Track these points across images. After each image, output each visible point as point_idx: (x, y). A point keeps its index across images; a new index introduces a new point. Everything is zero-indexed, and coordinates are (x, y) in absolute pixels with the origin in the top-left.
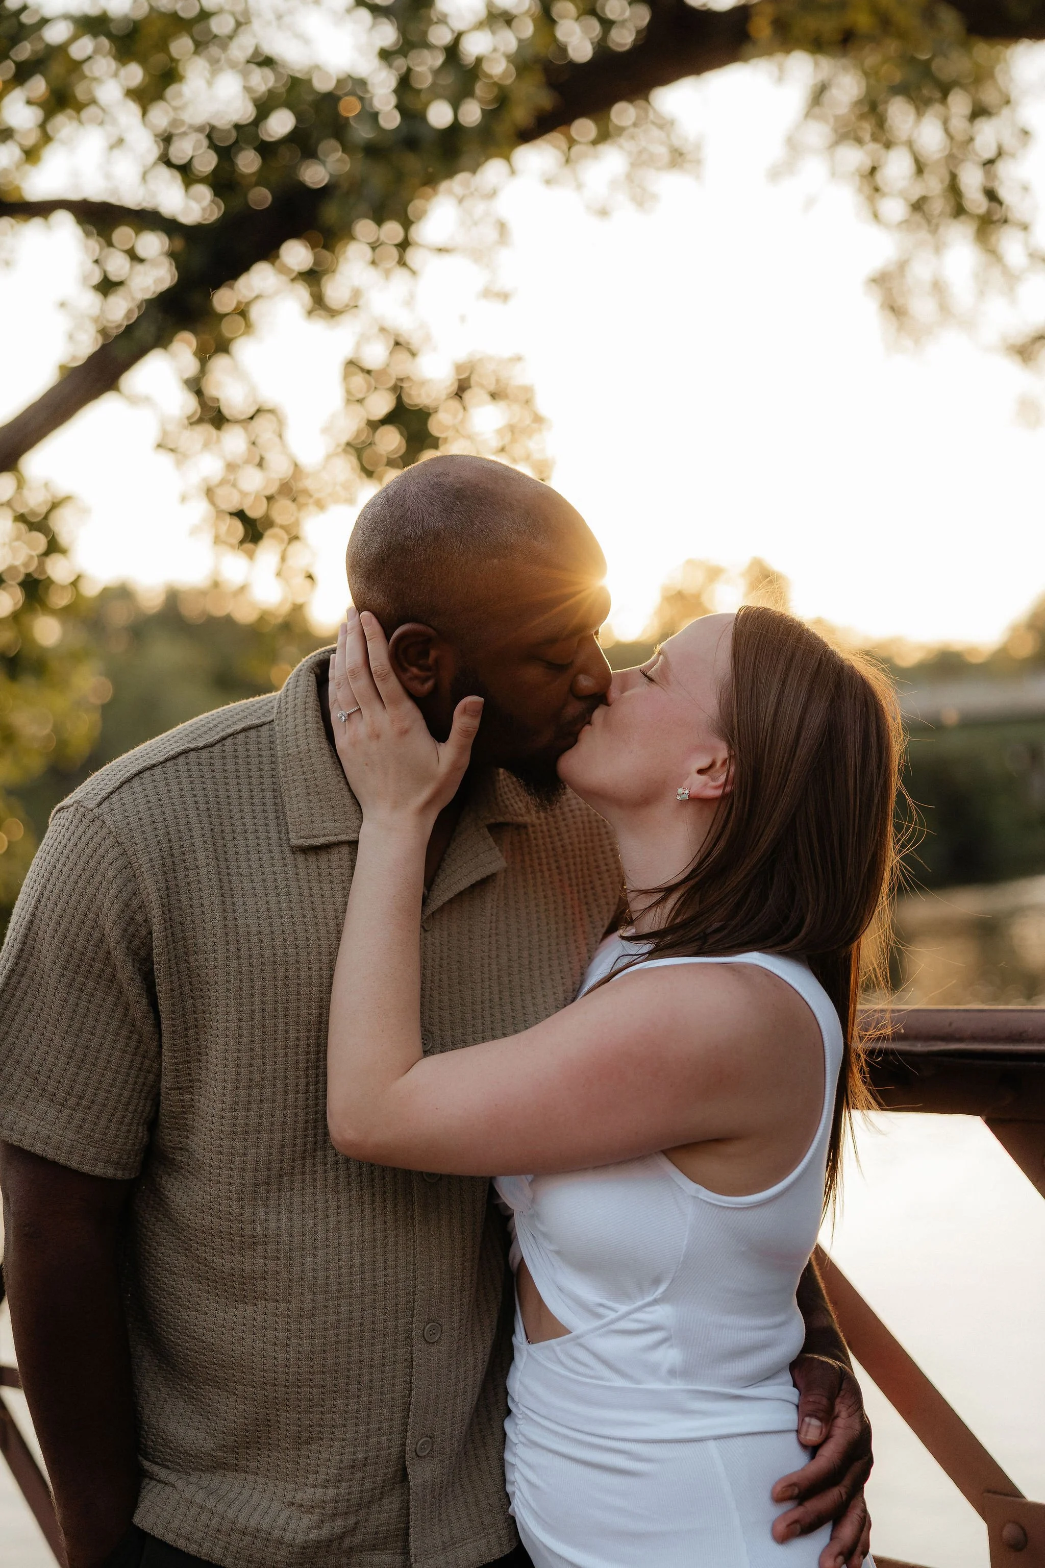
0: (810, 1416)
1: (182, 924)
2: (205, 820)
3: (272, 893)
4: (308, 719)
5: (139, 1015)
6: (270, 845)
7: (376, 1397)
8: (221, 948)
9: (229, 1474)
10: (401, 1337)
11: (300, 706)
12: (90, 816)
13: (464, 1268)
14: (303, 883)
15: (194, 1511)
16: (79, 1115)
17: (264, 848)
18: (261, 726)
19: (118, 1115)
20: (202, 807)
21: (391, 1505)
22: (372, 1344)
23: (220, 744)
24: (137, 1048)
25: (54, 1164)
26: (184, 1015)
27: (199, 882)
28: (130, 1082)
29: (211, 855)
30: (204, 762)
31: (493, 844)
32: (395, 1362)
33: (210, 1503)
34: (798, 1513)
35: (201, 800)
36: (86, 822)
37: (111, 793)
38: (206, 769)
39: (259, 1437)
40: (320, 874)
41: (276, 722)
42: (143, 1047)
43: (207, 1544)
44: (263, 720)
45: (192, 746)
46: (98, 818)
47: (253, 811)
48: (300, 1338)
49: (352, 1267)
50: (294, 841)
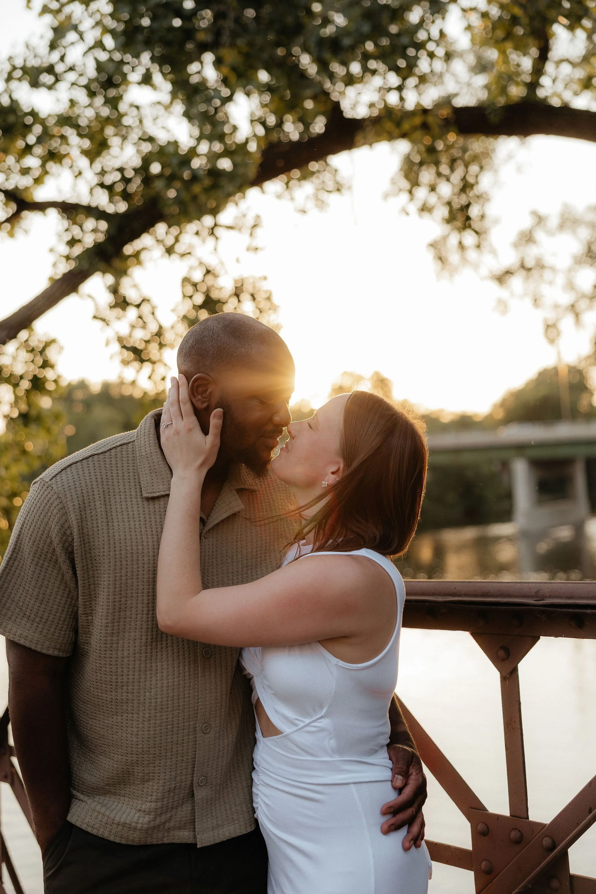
0: (398, 774)
1: (88, 535)
2: (100, 486)
3: (132, 521)
4: (150, 438)
5: (68, 579)
6: (131, 498)
7: (180, 758)
8: (106, 547)
9: (112, 796)
10: (191, 730)
11: (147, 433)
12: (46, 485)
13: (222, 698)
14: (147, 516)
15: (95, 814)
16: (41, 626)
17: (128, 499)
18: (129, 443)
19: (60, 626)
20: (99, 480)
21: (187, 808)
22: (178, 734)
23: (109, 452)
24: (69, 595)
25: (30, 649)
26: (88, 579)
27: (97, 516)
28: (65, 611)
29: (103, 503)
30: (101, 460)
31: (238, 498)
32: (188, 742)
33: (103, 810)
34: (393, 820)
35: (99, 477)
36: (44, 488)
37: (57, 475)
38: (102, 463)
39: (125, 779)
40: (155, 511)
41: (136, 441)
42: (71, 594)
43: (101, 830)
44: (130, 440)
45: (96, 453)
46: (50, 486)
47: (124, 482)
48: (143, 731)
49: (168, 697)
50: (145, 495)
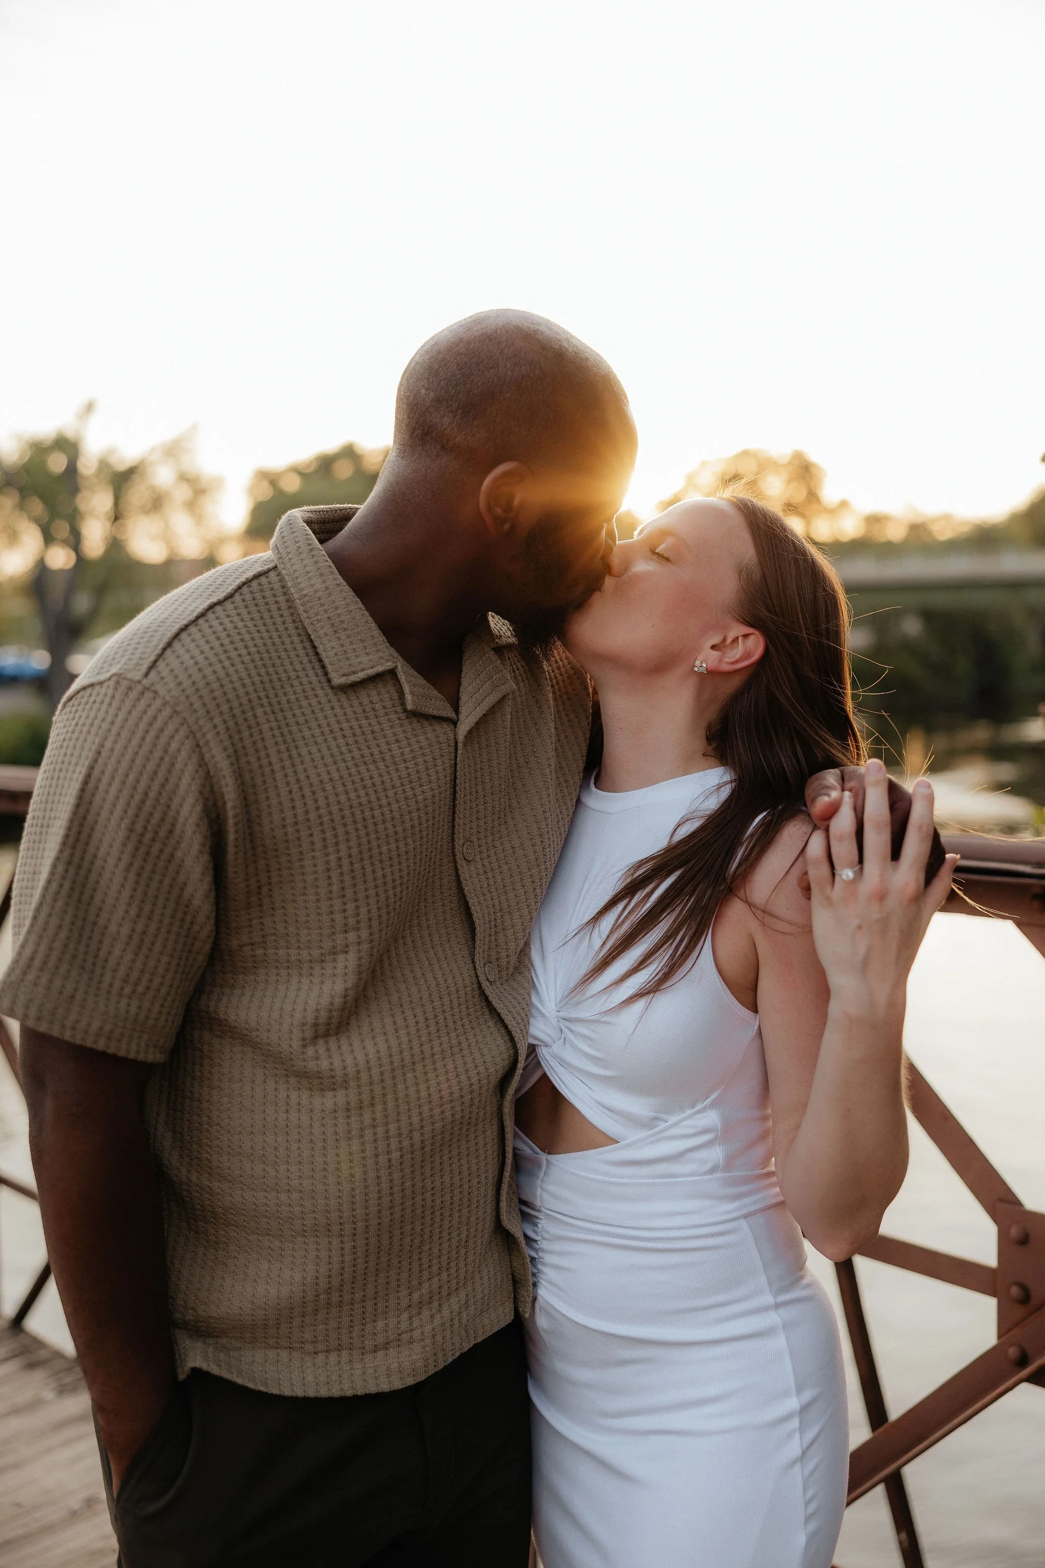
18: (266, 574)
23: (238, 594)
30: (231, 613)
31: (501, 665)
37: (155, 661)
38: (235, 620)
41: (281, 567)
44: (266, 566)
45: (215, 599)
46: (148, 689)
50: (337, 680)
